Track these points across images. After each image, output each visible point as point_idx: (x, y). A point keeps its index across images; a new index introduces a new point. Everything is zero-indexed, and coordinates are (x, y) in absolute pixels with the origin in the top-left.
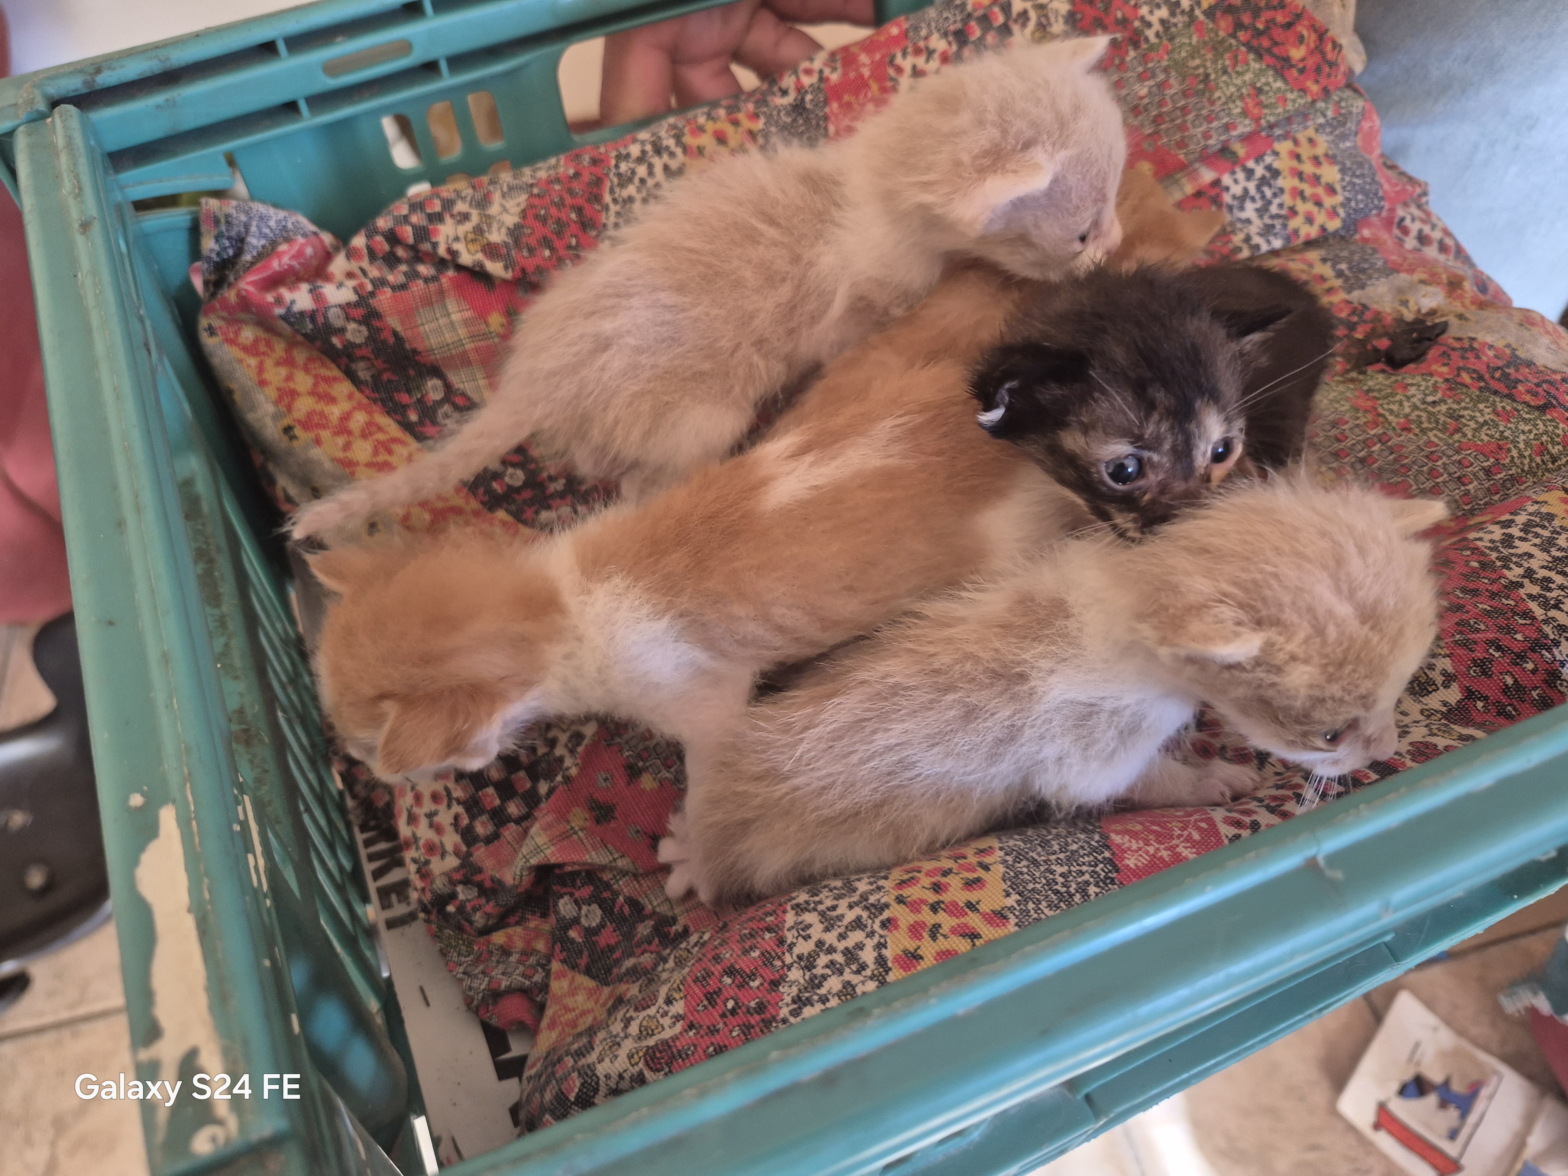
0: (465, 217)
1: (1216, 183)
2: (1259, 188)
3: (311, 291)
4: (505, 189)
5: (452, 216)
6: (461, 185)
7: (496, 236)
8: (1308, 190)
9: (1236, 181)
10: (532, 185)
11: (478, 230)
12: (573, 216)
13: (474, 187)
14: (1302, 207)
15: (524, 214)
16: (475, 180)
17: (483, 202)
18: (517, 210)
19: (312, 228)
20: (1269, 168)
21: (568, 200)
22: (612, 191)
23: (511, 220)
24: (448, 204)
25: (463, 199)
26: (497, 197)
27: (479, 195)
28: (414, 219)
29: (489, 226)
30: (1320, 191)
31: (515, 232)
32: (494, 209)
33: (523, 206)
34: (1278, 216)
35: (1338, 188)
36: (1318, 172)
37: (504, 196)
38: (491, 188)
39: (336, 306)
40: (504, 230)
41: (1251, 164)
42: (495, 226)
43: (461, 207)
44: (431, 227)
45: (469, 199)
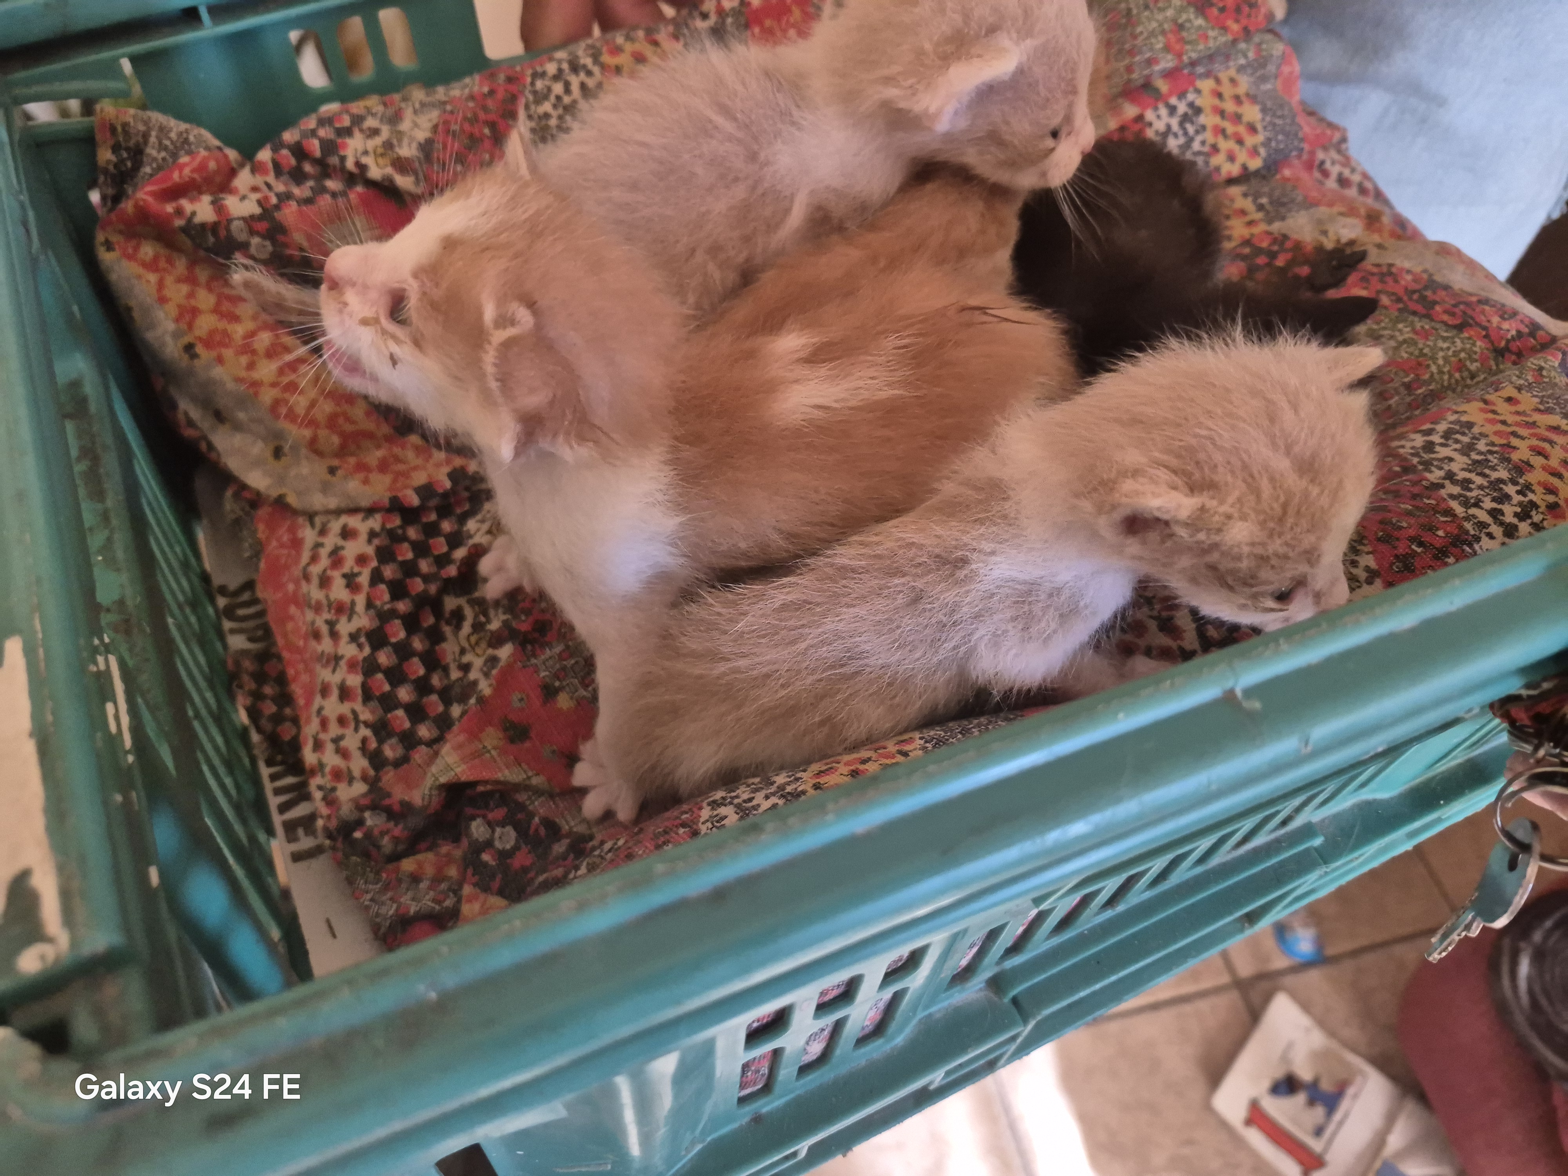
0: (375, 132)
1: (1140, 118)
2: (1181, 124)
3: (213, 203)
4: (417, 106)
5: (361, 130)
6: (373, 102)
7: (407, 151)
8: (1230, 128)
9: (1159, 117)
10: (444, 103)
11: (388, 145)
12: (487, 131)
13: (385, 105)
14: (1225, 145)
15: (435, 128)
16: (387, 98)
17: (395, 119)
18: (429, 125)
19: (217, 143)
20: (1191, 105)
21: (482, 115)
22: (527, 107)
23: (422, 135)
24: (358, 120)
25: (374, 115)
26: (408, 113)
27: (390, 111)
28: (322, 133)
29: (400, 141)
30: (1242, 129)
31: (426, 147)
32: (405, 125)
33: (435, 122)
34: (1199, 153)
35: (1259, 127)
36: (1240, 110)
37: (415, 112)
38: (403, 105)
39: (239, 219)
40: (414, 145)
41: (1173, 101)
42: (405, 141)
43: (370, 123)
44: (339, 141)
45: (379, 115)
